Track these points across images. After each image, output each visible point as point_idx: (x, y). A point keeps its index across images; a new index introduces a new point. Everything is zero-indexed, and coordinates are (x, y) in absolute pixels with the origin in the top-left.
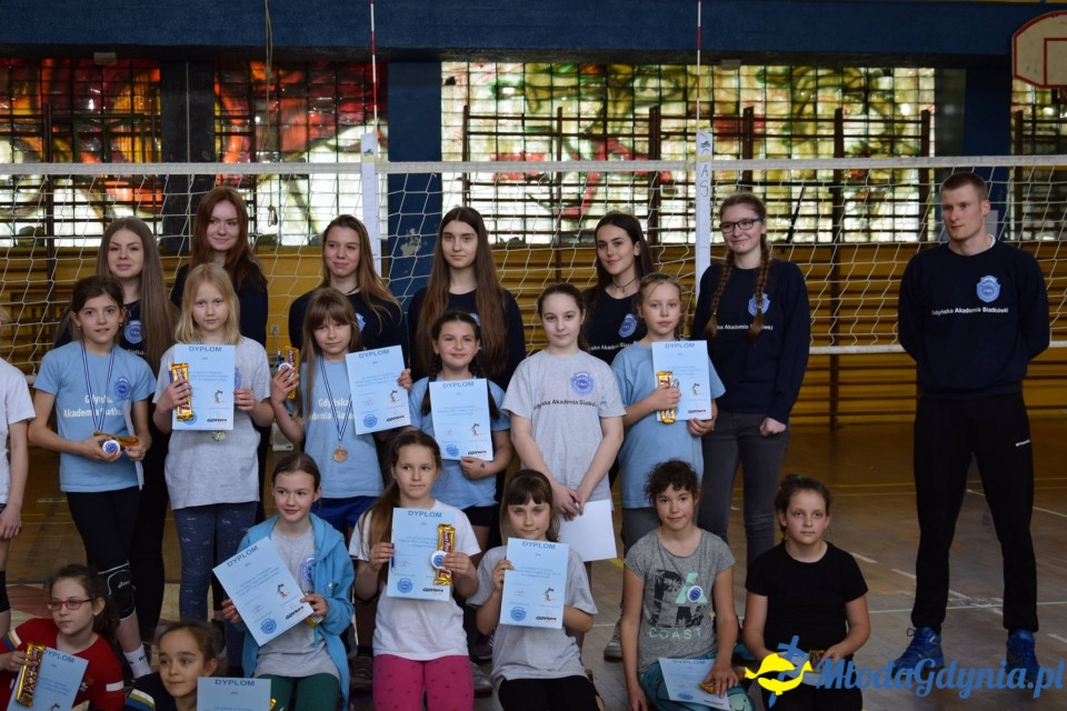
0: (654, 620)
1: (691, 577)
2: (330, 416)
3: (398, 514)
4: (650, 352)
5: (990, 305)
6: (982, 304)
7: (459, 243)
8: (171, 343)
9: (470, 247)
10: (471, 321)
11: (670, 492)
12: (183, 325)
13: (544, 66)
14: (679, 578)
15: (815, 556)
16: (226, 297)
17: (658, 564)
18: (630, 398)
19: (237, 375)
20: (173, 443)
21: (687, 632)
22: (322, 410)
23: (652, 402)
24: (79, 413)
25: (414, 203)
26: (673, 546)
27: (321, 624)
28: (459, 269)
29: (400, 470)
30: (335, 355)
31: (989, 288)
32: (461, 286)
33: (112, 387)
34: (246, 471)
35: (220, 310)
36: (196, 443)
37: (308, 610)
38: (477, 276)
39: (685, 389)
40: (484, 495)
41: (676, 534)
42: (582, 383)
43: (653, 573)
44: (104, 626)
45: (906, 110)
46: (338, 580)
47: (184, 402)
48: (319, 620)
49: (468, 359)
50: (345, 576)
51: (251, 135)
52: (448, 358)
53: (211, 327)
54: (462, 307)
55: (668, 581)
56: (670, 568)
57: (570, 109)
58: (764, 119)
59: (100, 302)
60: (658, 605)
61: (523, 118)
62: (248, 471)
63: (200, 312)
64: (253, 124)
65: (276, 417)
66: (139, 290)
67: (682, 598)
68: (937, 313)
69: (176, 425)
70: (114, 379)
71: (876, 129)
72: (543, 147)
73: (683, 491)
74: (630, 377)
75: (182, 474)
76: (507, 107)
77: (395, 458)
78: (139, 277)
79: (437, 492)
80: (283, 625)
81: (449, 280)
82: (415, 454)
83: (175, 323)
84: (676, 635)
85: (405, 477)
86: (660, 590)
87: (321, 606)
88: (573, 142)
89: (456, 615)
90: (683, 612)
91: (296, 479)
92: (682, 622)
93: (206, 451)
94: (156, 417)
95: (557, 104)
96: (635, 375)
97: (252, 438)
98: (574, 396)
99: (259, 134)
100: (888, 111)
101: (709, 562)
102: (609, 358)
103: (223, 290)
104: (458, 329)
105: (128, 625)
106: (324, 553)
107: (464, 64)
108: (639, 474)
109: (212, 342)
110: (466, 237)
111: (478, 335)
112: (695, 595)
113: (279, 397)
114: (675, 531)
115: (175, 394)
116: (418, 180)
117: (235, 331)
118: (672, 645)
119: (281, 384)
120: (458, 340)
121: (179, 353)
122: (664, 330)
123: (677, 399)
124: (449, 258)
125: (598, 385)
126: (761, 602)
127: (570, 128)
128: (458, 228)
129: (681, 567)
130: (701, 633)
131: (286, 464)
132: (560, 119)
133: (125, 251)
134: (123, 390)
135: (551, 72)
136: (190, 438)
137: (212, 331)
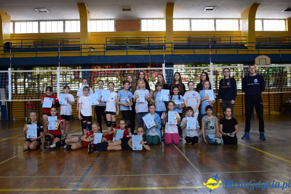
0: (207, 129)
1: (211, 122)
2: (158, 100)
3: (169, 112)
4: (205, 91)
5: (256, 83)
6: (255, 83)
7: (177, 77)
8: (136, 90)
9: (179, 77)
10: (179, 88)
11: (209, 109)
12: (138, 87)
13: (187, 65)
14: (210, 122)
15: (230, 118)
16: (143, 83)
17: (207, 120)
18: (201, 98)
19: (145, 94)
20: (136, 104)
21: (212, 130)
22: (157, 99)
23: (205, 98)
24: (123, 99)
25: (170, 73)
26: (209, 118)
27: (156, 127)
28: (177, 80)
29: (169, 106)
30: (159, 91)
31: (256, 81)
32: (177, 83)
33: (128, 96)
34: (146, 108)
35: (143, 85)
36: (139, 104)
37: (155, 124)
38: (179, 82)
39: (210, 97)
40: (181, 111)
41: (209, 116)
42: (194, 95)
43: (206, 122)
44: (126, 128)
45: (239, 70)
46: (159, 121)
47: (138, 98)
48: (156, 126)
49: (177, 93)
50: (160, 121)
51: (148, 76)
52: (175, 93)
53: (141, 87)
54: (177, 86)
55: (208, 123)
56: (208, 121)
57: (192, 71)
58: (219, 72)
59: (127, 83)
60: (207, 126)
61: (185, 72)
62: (147, 108)
63: (140, 85)
64: (148, 74)
65: (150, 100)
66: (132, 84)
67: (211, 125)
68: (248, 85)
69: (137, 101)
70: (128, 95)
71: (235, 73)
72: (188, 77)
73: (211, 109)
74: (202, 95)
75: (137, 108)
76: (183, 71)
77: (168, 104)
78: (131, 82)
79: (174, 109)
80: (152, 126)
81: (175, 82)
82: (171, 104)
83: (136, 87)
84: (210, 131)
85: (169, 107)
86: (207, 124)
87: (157, 124)
88: (192, 76)
89: (176, 127)
90: (211, 127)
91: (152, 107)
92: (211, 128)
93: (141, 105)
94: (134, 100)
95: (189, 71)
96: (203, 94)
97: (147, 103)
98: (193, 97)
99: (149, 75)
100: (237, 71)
101: (214, 120)
102: (199, 92)
103: (143, 82)
104: (176, 89)
105: (129, 129)
106: (156, 117)
107: (177, 65)
108: (203, 108)
109: (142, 89)
110: (178, 76)
111: (179, 90)
112: (212, 125)
113: (150, 97)
114: (209, 115)
115: (137, 97)
116: (171, 70)
117: (145, 88)
118: (210, 132)
119: (150, 95)
120: (176, 90)
121: (137, 91)
122: (207, 88)
123: (209, 98)
124: (175, 79)
125: (196, 95)
126: (222, 125)
127: (191, 74)
128: (177, 74)
129: (210, 121)
130: (214, 130)
131: (151, 105)
132: (190, 72)
133: (129, 79)
134: (129, 97)
135: (189, 66)
136: (139, 103)
137: (141, 88)
